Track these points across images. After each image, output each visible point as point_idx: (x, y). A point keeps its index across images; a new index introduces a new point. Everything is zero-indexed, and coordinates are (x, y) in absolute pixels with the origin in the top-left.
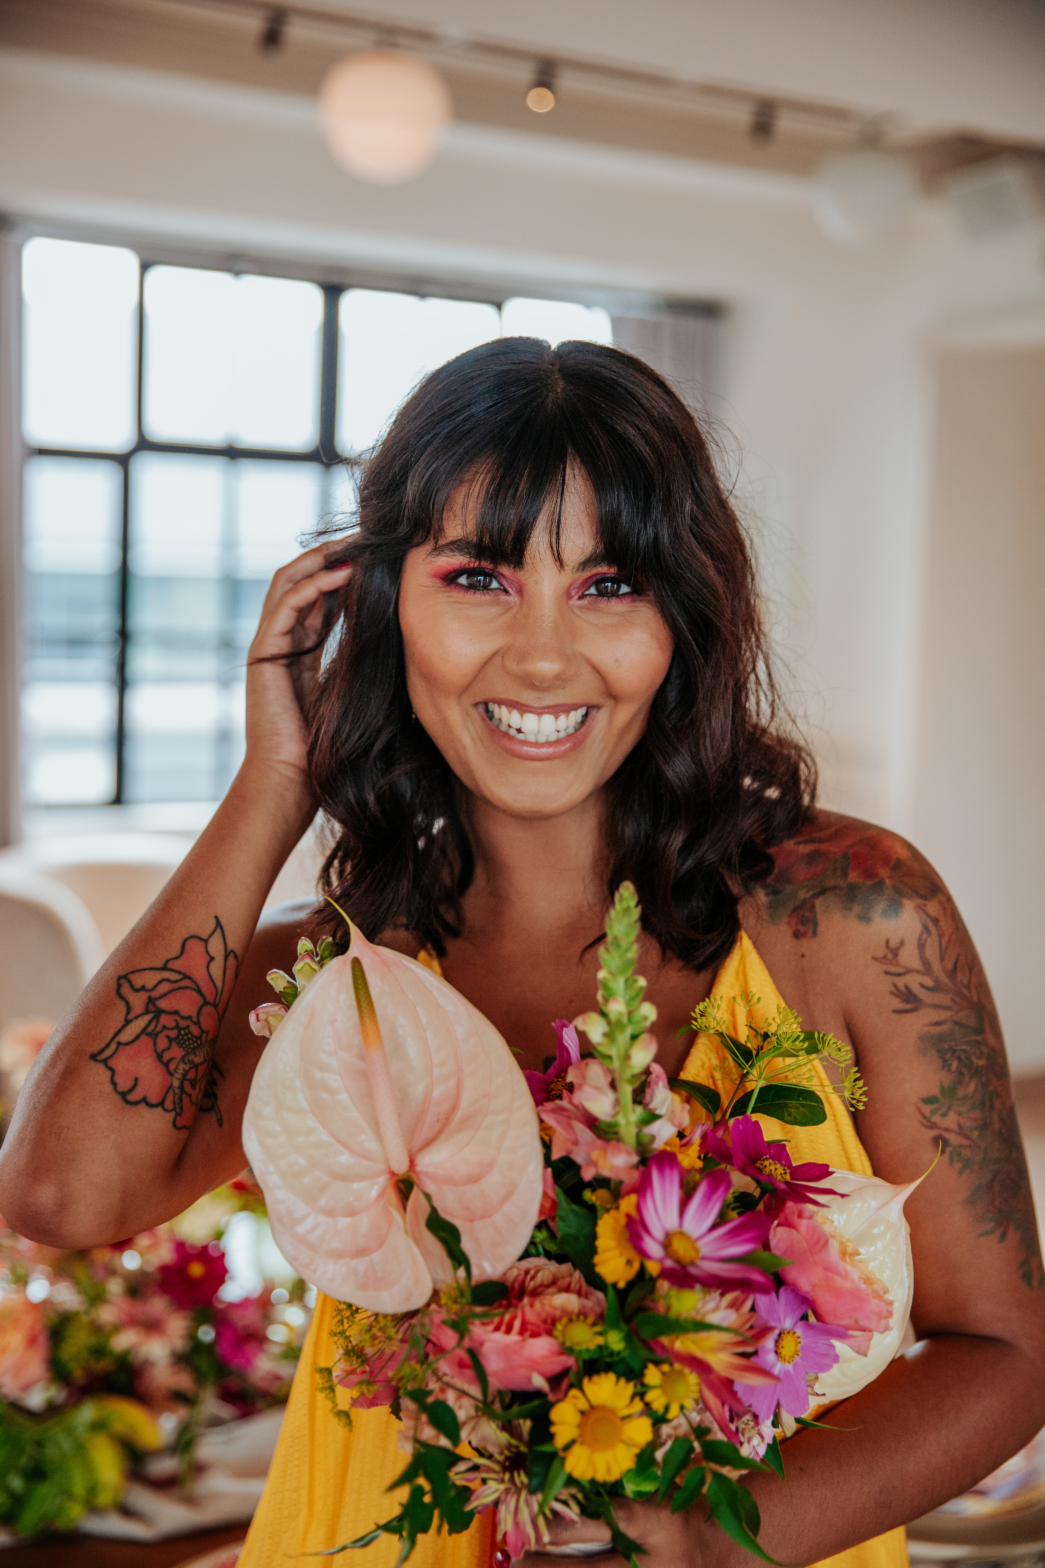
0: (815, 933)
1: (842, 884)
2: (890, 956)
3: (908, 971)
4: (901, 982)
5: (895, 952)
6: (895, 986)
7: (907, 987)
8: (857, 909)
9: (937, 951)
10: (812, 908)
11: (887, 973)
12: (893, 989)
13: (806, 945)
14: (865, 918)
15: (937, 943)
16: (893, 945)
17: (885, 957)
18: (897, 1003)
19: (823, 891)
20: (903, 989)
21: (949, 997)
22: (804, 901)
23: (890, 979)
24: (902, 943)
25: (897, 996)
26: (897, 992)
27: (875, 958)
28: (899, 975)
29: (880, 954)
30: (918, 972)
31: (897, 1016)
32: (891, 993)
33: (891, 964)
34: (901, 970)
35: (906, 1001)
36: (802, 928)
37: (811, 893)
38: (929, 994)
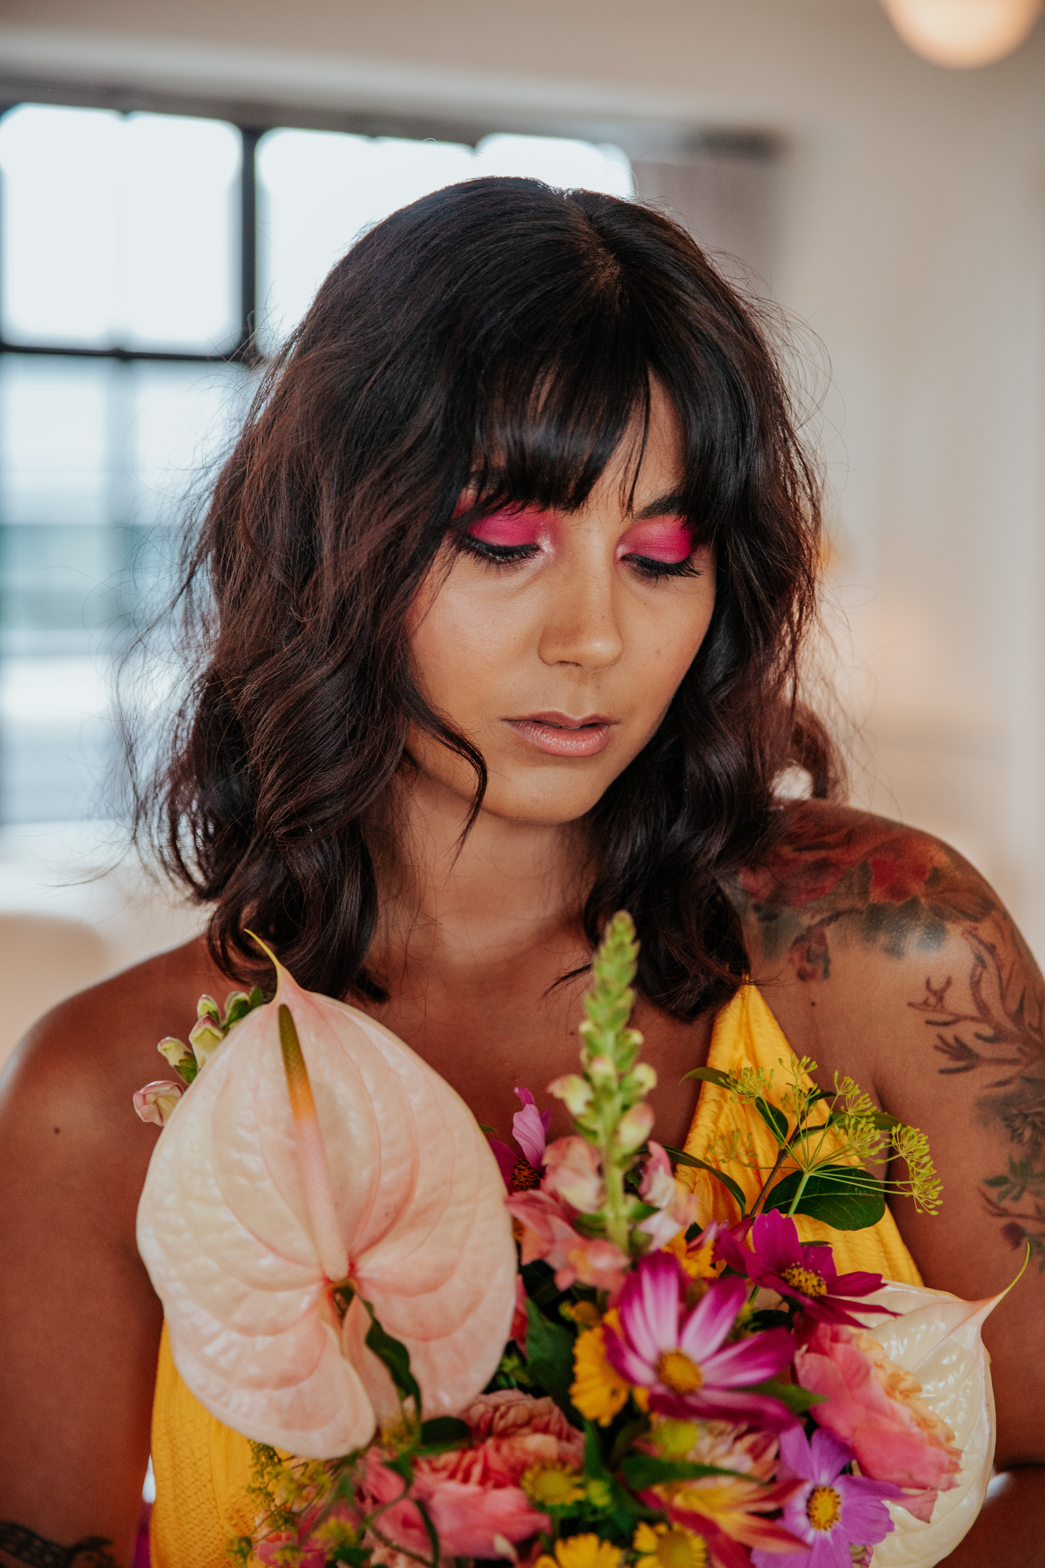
0: (826, 973)
1: (860, 905)
2: (933, 1000)
3: (959, 1019)
4: (949, 1034)
5: (939, 995)
6: (941, 1038)
7: (957, 1039)
8: (883, 939)
9: (997, 989)
10: (822, 939)
11: (929, 1022)
12: (938, 1043)
13: (816, 989)
14: (894, 951)
15: (995, 980)
16: (936, 985)
17: (925, 1003)
18: (944, 1061)
19: (836, 916)
20: (951, 1041)
21: (1014, 1047)
22: (809, 929)
23: (934, 1030)
24: (949, 982)
25: (945, 1052)
26: (944, 1047)
27: (911, 1005)
28: (946, 1024)
29: (919, 997)
30: (972, 1019)
31: (945, 1077)
32: (936, 1047)
33: (934, 1011)
34: (949, 1018)
35: (956, 1057)
36: (808, 967)
37: (818, 918)
38: (988, 1046)
